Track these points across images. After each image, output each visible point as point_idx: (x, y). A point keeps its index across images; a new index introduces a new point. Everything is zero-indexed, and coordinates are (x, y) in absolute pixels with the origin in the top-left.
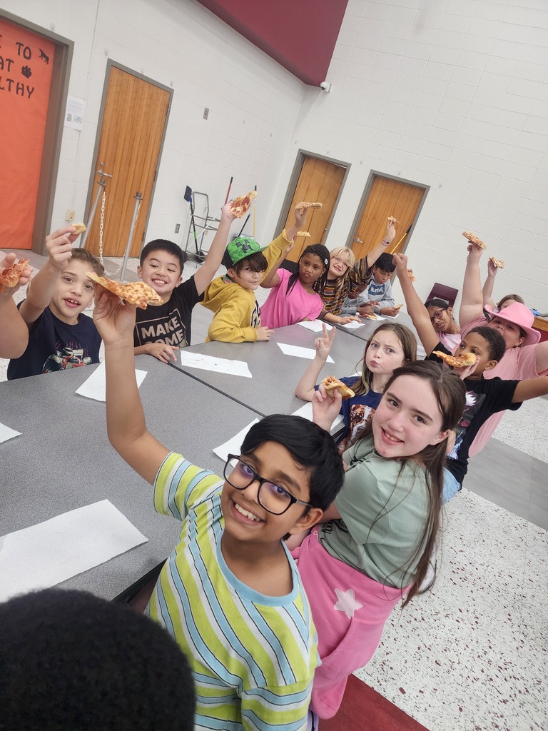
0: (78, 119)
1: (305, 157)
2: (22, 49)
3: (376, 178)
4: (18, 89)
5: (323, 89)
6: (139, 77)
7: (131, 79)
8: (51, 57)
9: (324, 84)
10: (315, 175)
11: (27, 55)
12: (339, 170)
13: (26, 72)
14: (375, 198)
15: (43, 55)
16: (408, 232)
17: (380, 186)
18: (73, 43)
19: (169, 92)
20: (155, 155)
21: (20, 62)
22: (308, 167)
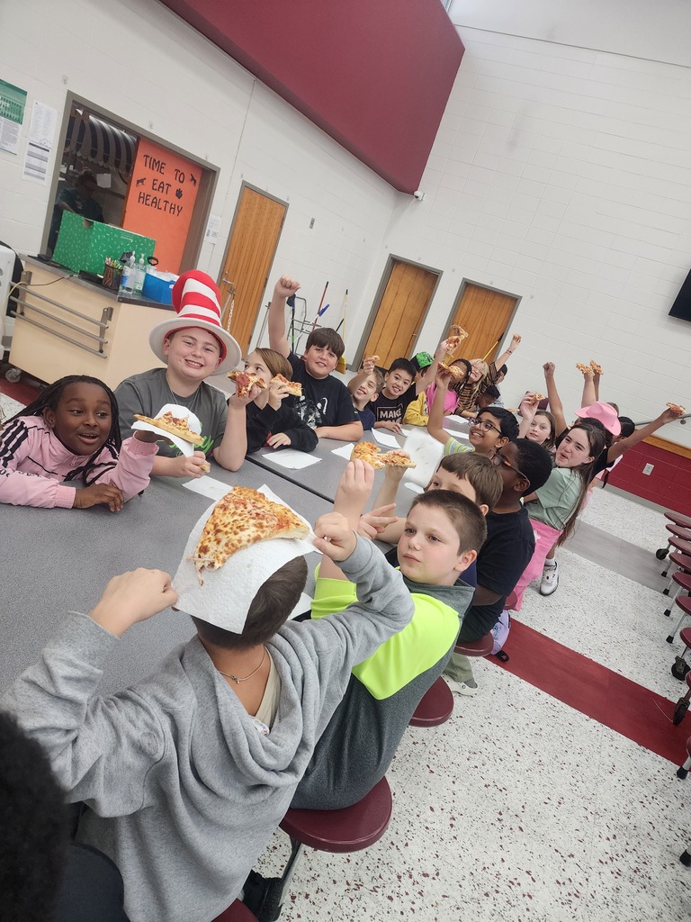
0: (215, 234)
1: (395, 262)
2: (179, 174)
3: (468, 286)
4: (171, 208)
5: (417, 197)
6: (264, 195)
7: (258, 196)
8: (198, 181)
9: (417, 193)
10: (405, 280)
11: (181, 180)
12: (430, 277)
13: (179, 194)
14: (467, 305)
15: (193, 179)
16: (499, 340)
17: (472, 294)
18: (219, 169)
19: (285, 206)
20: (268, 264)
21: (176, 185)
22: (397, 271)
